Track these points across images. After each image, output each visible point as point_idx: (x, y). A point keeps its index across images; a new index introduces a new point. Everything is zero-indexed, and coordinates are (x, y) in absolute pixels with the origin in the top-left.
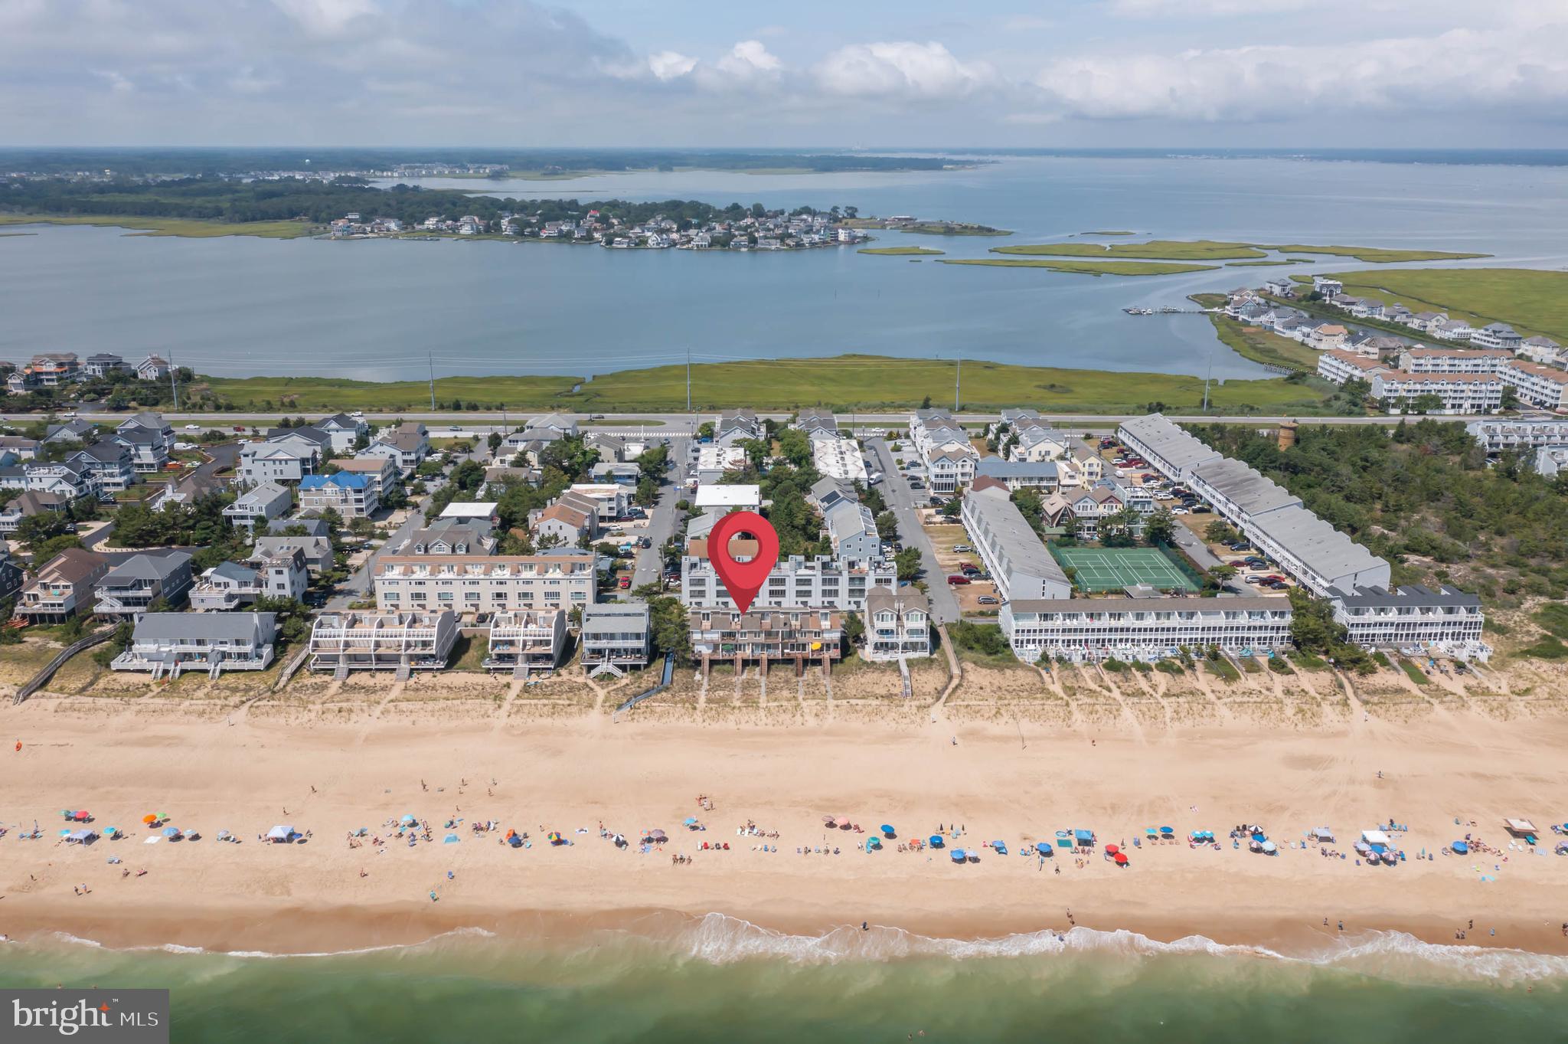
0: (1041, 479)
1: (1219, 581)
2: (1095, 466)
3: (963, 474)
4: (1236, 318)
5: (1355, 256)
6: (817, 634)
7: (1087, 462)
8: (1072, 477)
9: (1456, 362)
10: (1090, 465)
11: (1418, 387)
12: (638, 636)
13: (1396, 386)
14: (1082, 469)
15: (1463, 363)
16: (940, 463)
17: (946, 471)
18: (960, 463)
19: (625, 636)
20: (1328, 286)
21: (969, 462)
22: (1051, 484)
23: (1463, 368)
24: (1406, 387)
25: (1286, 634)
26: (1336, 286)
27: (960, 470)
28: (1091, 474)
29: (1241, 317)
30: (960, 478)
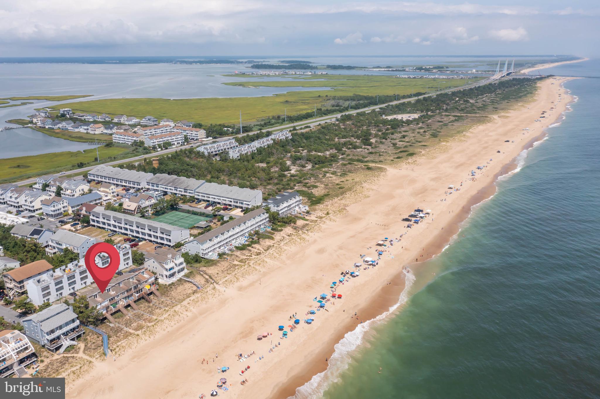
0: (95, 200)
1: (217, 213)
2: (114, 189)
3: (64, 207)
4: (45, 127)
5: (46, 100)
6: (146, 282)
7: (111, 188)
8: (106, 196)
9: (156, 130)
10: (112, 189)
11: (161, 140)
12: (73, 321)
13: (155, 141)
14: (110, 192)
15: (158, 130)
16: (52, 205)
17: (56, 208)
18: (61, 202)
19: (67, 324)
20: (66, 111)
21: (65, 201)
22: (100, 201)
23: (159, 132)
24: (158, 140)
25: (268, 219)
26: (69, 110)
27: (62, 205)
28: (113, 193)
29: (47, 127)
30: (62, 210)
